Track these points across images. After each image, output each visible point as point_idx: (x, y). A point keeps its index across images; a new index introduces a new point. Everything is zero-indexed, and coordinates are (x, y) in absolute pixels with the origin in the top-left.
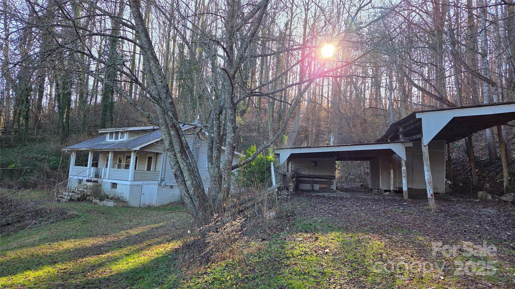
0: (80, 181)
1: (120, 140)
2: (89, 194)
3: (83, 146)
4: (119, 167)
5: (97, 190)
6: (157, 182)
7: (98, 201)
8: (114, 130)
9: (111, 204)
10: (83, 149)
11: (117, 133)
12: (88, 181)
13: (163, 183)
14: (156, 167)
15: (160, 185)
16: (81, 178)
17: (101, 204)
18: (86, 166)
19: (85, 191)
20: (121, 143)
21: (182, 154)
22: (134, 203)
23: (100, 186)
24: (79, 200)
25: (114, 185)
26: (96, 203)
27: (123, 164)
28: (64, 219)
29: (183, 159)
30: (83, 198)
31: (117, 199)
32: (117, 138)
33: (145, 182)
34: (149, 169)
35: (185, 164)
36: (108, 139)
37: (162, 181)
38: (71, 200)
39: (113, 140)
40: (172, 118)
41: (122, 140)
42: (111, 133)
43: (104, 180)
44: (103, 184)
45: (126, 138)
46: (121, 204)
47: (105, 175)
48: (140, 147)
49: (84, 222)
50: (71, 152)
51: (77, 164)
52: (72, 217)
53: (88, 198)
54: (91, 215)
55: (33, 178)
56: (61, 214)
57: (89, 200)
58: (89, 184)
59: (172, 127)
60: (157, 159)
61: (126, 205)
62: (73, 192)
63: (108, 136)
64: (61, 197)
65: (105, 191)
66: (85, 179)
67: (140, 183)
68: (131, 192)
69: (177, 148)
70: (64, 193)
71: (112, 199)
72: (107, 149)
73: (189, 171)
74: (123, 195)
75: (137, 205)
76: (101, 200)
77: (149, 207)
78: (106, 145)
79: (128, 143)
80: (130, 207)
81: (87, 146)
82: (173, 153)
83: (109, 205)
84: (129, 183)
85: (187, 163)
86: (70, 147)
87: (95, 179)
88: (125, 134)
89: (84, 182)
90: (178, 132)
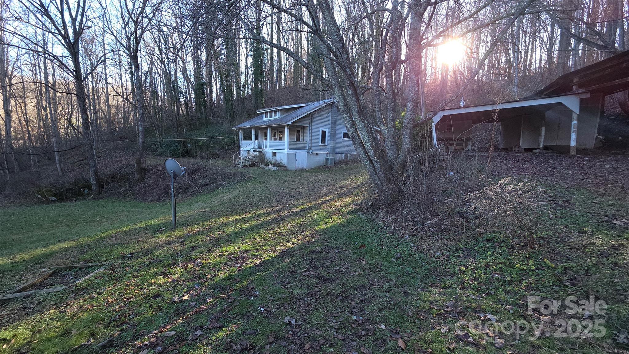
0: (249, 152)
1: (274, 118)
2: (257, 161)
3: (247, 125)
4: (275, 140)
5: (262, 158)
6: (306, 151)
7: (264, 166)
8: (268, 110)
9: (274, 168)
10: (248, 127)
11: (271, 112)
12: (254, 151)
13: (311, 151)
14: (303, 138)
15: (308, 153)
16: (249, 149)
17: (267, 168)
18: (252, 140)
19: (254, 158)
20: (275, 120)
21: (360, 115)
22: (291, 167)
23: (264, 155)
24: (250, 166)
25: (274, 154)
26: (263, 168)
27: (277, 137)
28: (245, 180)
29: (361, 120)
30: (253, 164)
31: (279, 165)
32: (271, 117)
33: (297, 151)
34: (298, 139)
35: (363, 126)
36: (265, 118)
37: (310, 149)
38: (245, 166)
39: (268, 119)
40: (350, 75)
41: (276, 117)
42: (267, 113)
43: (266, 150)
44: (265, 153)
45: (278, 116)
46: (282, 169)
47: (266, 146)
48: (292, 121)
49: (260, 183)
50: (239, 129)
51: (244, 139)
52: (250, 179)
53: (256, 164)
54: (263, 177)
55: (216, 151)
56: (242, 177)
57: (257, 166)
58: (255, 153)
59: (349, 85)
60: (304, 131)
61: (285, 169)
62: (245, 160)
63: (264, 115)
64: (238, 164)
65: (268, 158)
66: (252, 150)
67: (294, 151)
68: (288, 158)
69: (354, 108)
70: (239, 161)
71: (274, 164)
72: (266, 125)
73: (368, 132)
74: (282, 161)
75: (293, 169)
76: (266, 165)
77: (302, 170)
78: (264, 122)
79: (281, 119)
80: (288, 170)
81: (250, 125)
82: (349, 115)
83: (273, 169)
84: (286, 152)
85: (365, 124)
86: (238, 126)
87: (259, 150)
88: (278, 113)
89: (252, 152)
90: (356, 91)
